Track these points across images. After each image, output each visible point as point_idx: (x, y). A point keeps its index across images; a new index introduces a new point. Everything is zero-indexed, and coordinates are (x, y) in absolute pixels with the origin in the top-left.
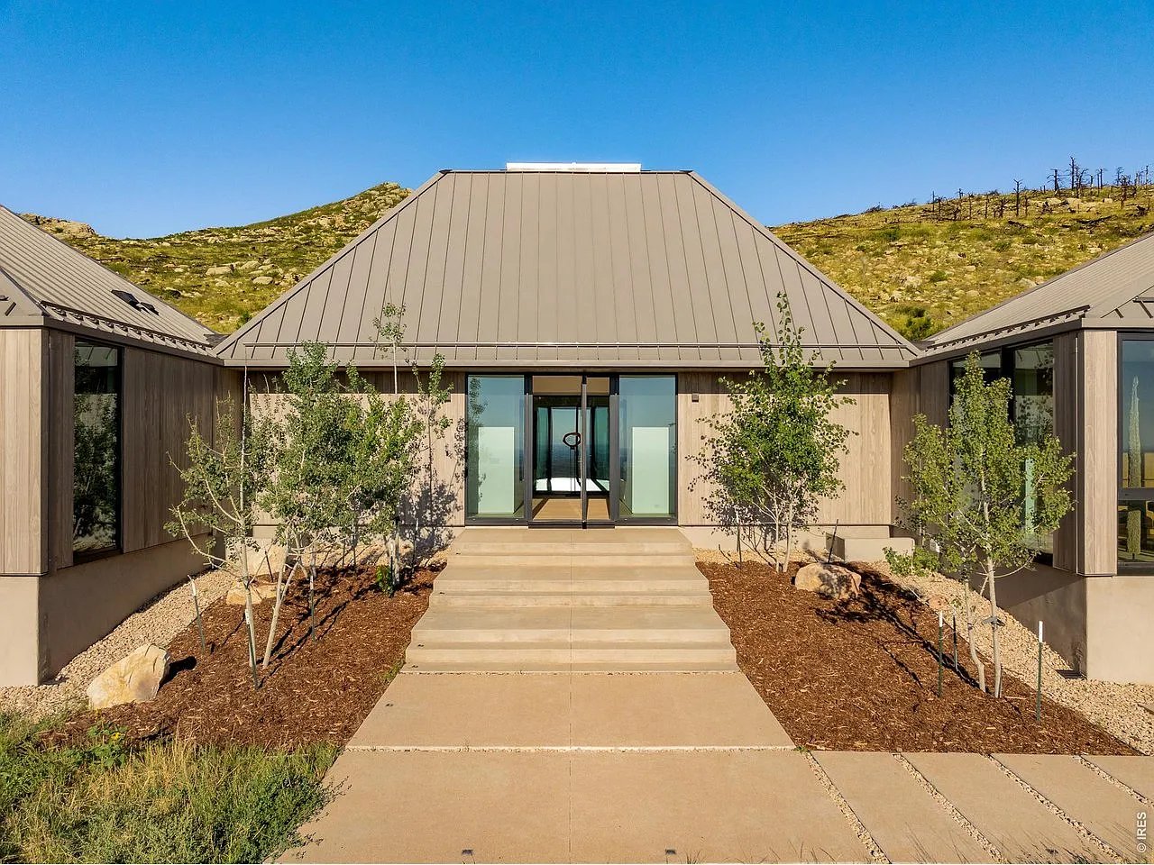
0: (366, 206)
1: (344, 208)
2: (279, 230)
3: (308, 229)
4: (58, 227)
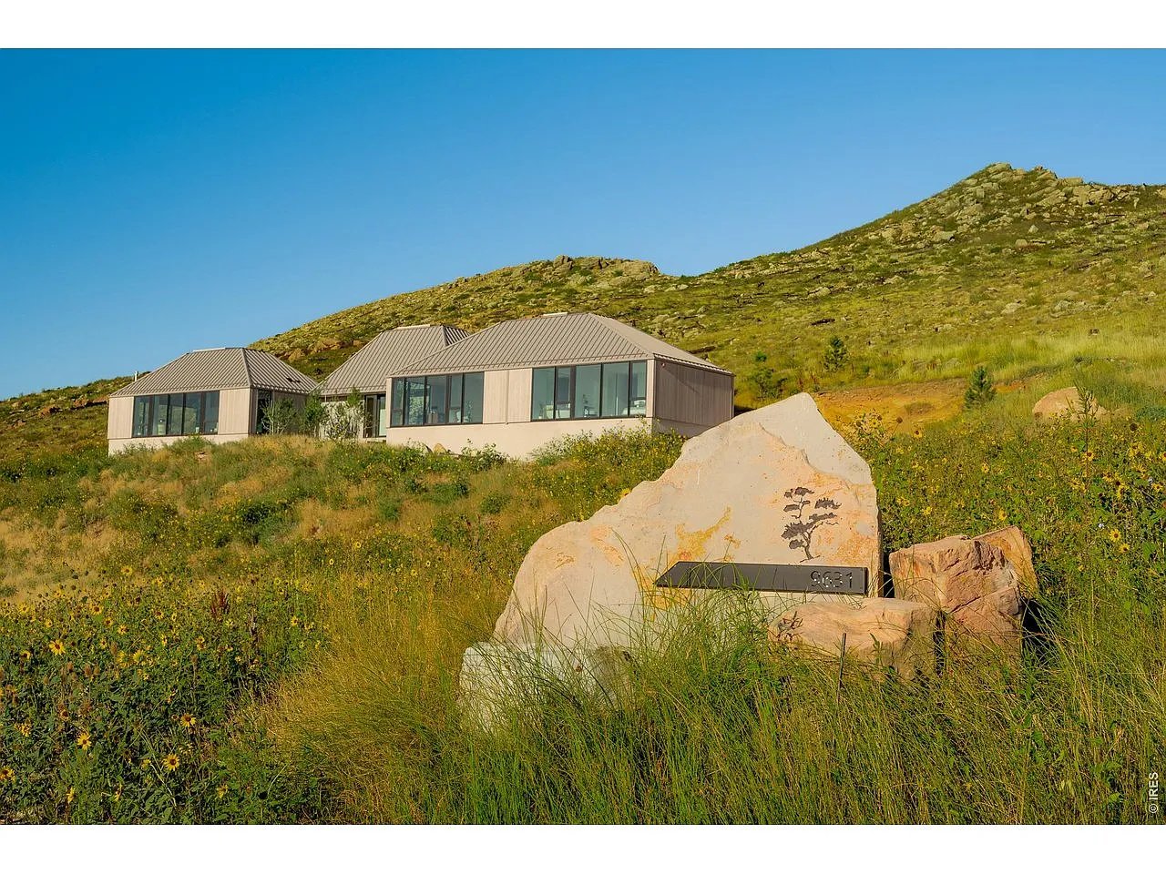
0: (949, 204)
1: (921, 210)
2: (827, 253)
3: (865, 246)
4: (619, 269)
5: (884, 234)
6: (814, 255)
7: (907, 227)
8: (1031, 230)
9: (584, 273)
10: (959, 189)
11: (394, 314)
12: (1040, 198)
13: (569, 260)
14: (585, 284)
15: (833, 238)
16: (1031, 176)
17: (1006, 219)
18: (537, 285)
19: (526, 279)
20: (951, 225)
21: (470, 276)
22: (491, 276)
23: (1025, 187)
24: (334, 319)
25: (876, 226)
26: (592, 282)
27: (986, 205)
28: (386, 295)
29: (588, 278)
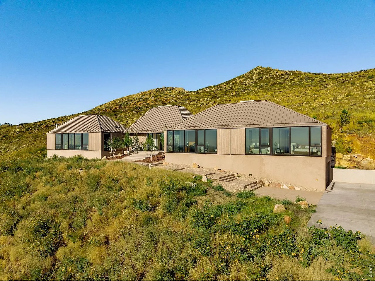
0: (250, 75)
1: (244, 76)
2: (225, 85)
3: (233, 84)
4: (177, 89)
5: (237, 81)
6: (222, 86)
7: (242, 80)
8: (271, 80)
9: (169, 90)
10: (251, 71)
11: (128, 100)
12: (271, 73)
13: (165, 88)
14: (169, 93)
15: (225, 82)
16: (267, 69)
17: (264, 78)
18: (159, 93)
19: (157, 92)
20: (252, 79)
21: (144, 91)
22: (148, 91)
23: (267, 71)
24: (115, 101)
25: (234, 79)
26: (171, 92)
27: (259, 75)
28: (126, 96)
29: (170, 92)
